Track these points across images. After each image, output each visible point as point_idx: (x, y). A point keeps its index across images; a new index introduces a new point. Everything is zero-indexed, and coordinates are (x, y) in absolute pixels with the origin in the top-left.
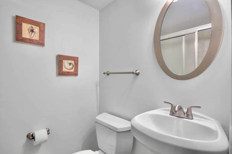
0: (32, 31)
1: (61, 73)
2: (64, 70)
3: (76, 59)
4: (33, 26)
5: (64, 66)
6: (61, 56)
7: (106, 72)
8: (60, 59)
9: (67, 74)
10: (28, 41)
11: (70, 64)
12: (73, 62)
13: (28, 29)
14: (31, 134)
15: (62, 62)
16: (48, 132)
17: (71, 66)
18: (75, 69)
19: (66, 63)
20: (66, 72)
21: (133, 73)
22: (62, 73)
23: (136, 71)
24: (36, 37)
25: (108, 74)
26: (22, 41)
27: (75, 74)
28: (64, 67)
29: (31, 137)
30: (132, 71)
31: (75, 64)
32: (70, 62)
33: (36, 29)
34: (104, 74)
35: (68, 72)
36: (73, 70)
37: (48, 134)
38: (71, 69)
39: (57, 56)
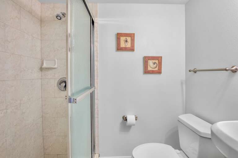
0: (126, 41)
1: (146, 72)
2: (149, 69)
3: (160, 59)
4: (127, 38)
5: (149, 65)
6: (147, 57)
7: (192, 69)
8: (146, 60)
9: (151, 72)
10: (124, 49)
11: (154, 63)
12: (157, 61)
13: (124, 40)
14: (125, 116)
15: (147, 62)
16: (136, 118)
17: (155, 65)
18: (159, 67)
19: (151, 63)
20: (151, 70)
21: (226, 70)
22: (148, 72)
23: (233, 67)
24: (129, 45)
25: (195, 72)
26: (121, 50)
27: (159, 72)
28: (149, 67)
29: (125, 119)
30: (225, 68)
31: (159, 63)
32: (154, 61)
33: (129, 39)
34: (190, 71)
35: (152, 71)
36: (157, 69)
37: (136, 120)
38: (155, 68)
39: (143, 58)
